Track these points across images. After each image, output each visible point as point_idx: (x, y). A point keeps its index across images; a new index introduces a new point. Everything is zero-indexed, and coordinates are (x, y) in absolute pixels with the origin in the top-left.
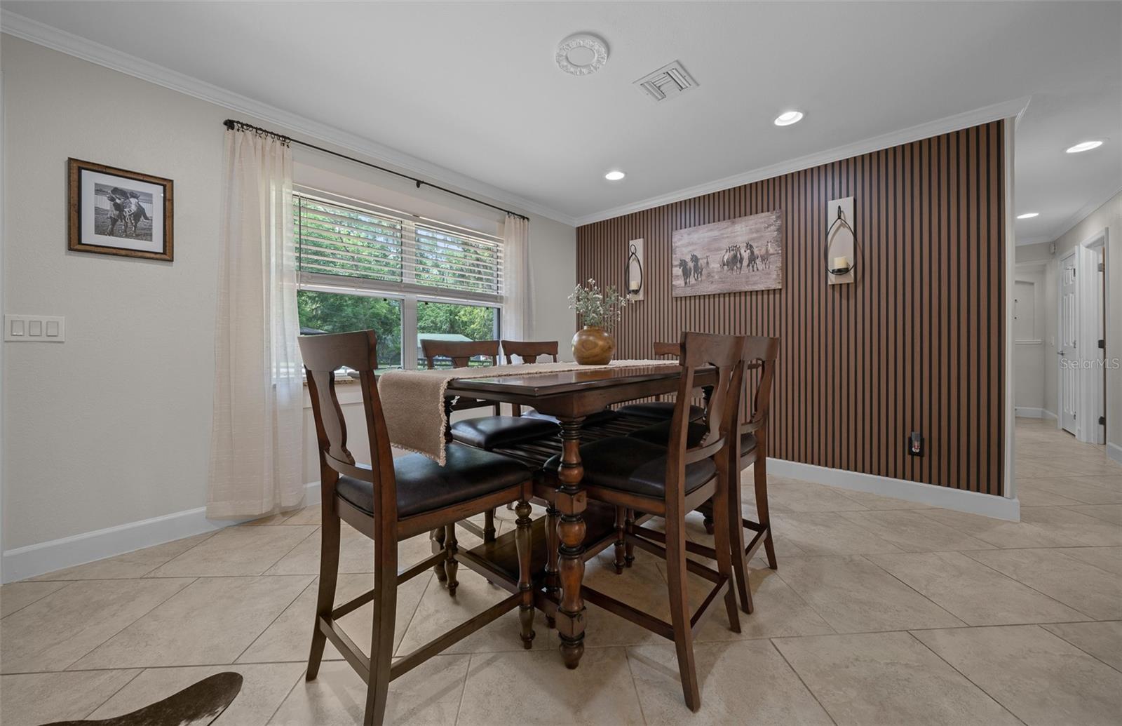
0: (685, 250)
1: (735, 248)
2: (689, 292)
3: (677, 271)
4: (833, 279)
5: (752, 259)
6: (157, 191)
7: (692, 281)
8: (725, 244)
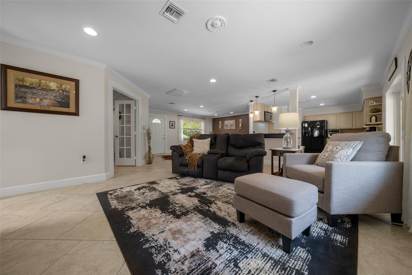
0: (226, 123)
1: (231, 124)
2: (226, 129)
3: (225, 126)
4: (240, 128)
5: (233, 125)
6: (174, 122)
7: (227, 127)
8: (230, 123)
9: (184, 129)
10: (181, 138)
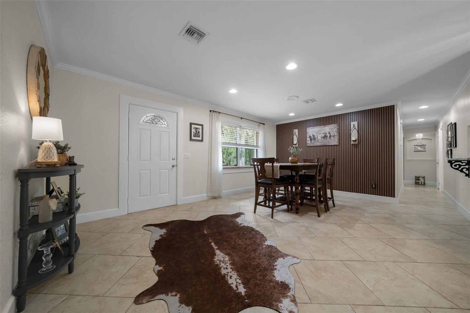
1: (325, 133)
4: (352, 143)
5: (330, 136)
8: (322, 132)
9: (223, 143)
10: (217, 165)
